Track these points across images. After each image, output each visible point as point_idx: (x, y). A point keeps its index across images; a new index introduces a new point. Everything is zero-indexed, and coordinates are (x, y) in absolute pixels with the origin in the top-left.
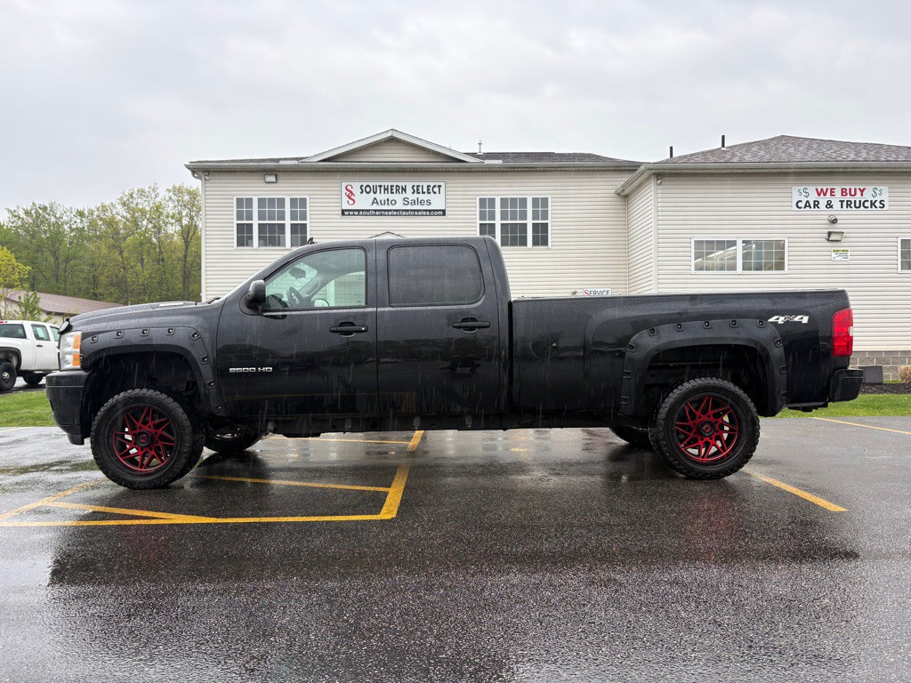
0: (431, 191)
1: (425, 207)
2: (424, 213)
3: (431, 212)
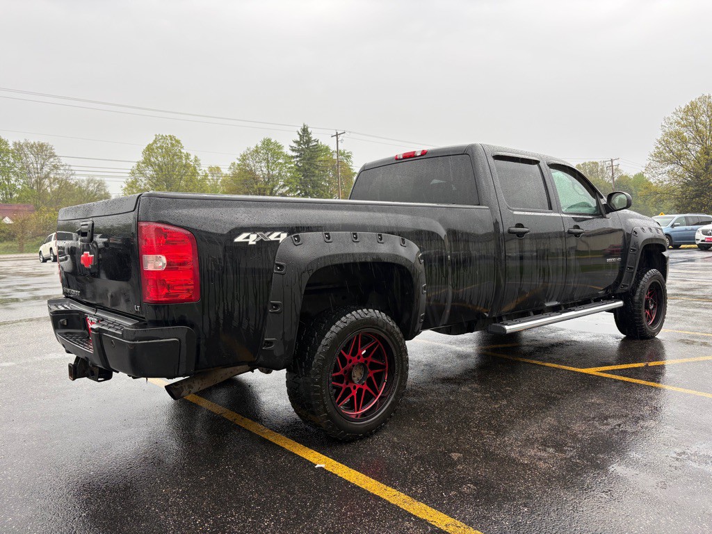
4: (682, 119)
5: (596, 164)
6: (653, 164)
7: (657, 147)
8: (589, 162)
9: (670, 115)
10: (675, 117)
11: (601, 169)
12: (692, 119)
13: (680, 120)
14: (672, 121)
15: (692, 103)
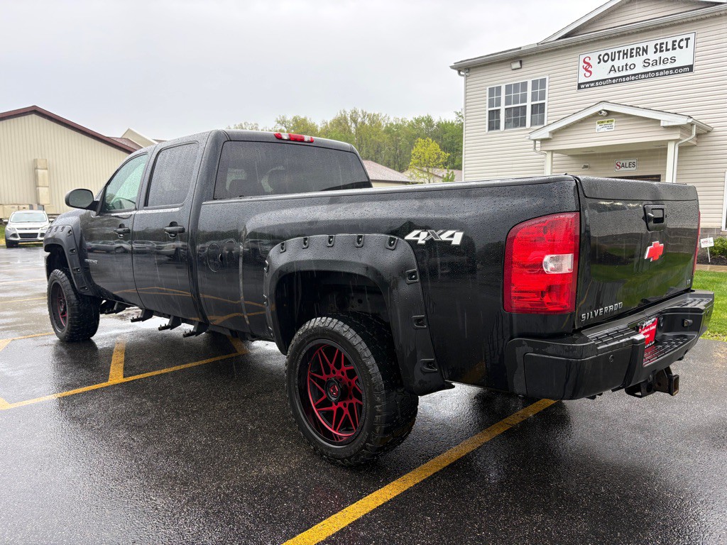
0: (677, 46)
1: (669, 66)
2: (667, 72)
3: (676, 71)
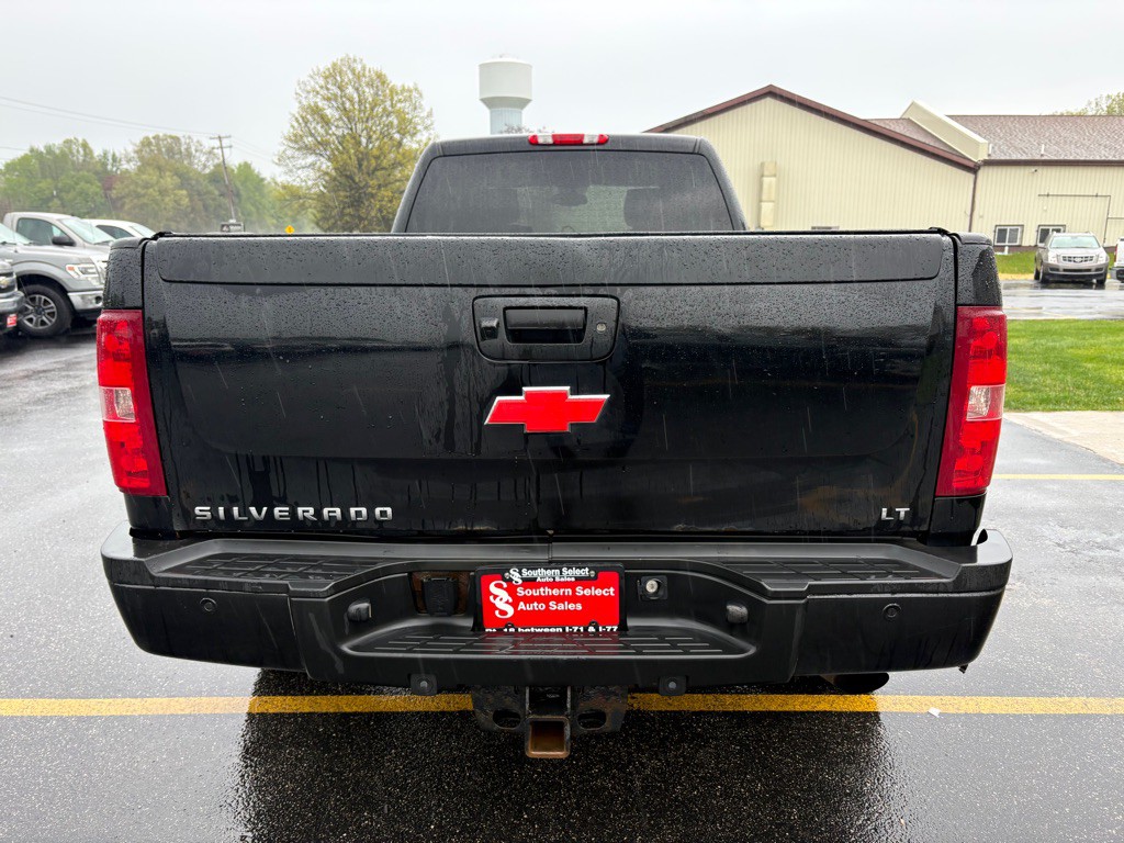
4: (322, 87)
5: (176, 139)
6: (289, 153)
7: (293, 127)
8: (165, 135)
9: (306, 79)
10: (312, 83)
11: (187, 150)
12: (334, 90)
13: (318, 89)
14: (309, 88)
15: (334, 65)
